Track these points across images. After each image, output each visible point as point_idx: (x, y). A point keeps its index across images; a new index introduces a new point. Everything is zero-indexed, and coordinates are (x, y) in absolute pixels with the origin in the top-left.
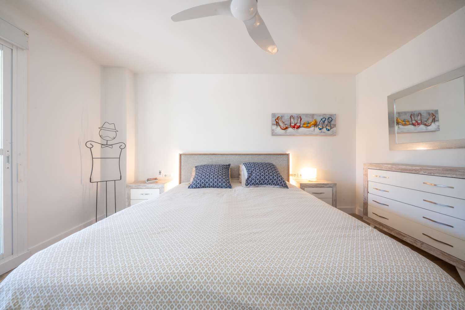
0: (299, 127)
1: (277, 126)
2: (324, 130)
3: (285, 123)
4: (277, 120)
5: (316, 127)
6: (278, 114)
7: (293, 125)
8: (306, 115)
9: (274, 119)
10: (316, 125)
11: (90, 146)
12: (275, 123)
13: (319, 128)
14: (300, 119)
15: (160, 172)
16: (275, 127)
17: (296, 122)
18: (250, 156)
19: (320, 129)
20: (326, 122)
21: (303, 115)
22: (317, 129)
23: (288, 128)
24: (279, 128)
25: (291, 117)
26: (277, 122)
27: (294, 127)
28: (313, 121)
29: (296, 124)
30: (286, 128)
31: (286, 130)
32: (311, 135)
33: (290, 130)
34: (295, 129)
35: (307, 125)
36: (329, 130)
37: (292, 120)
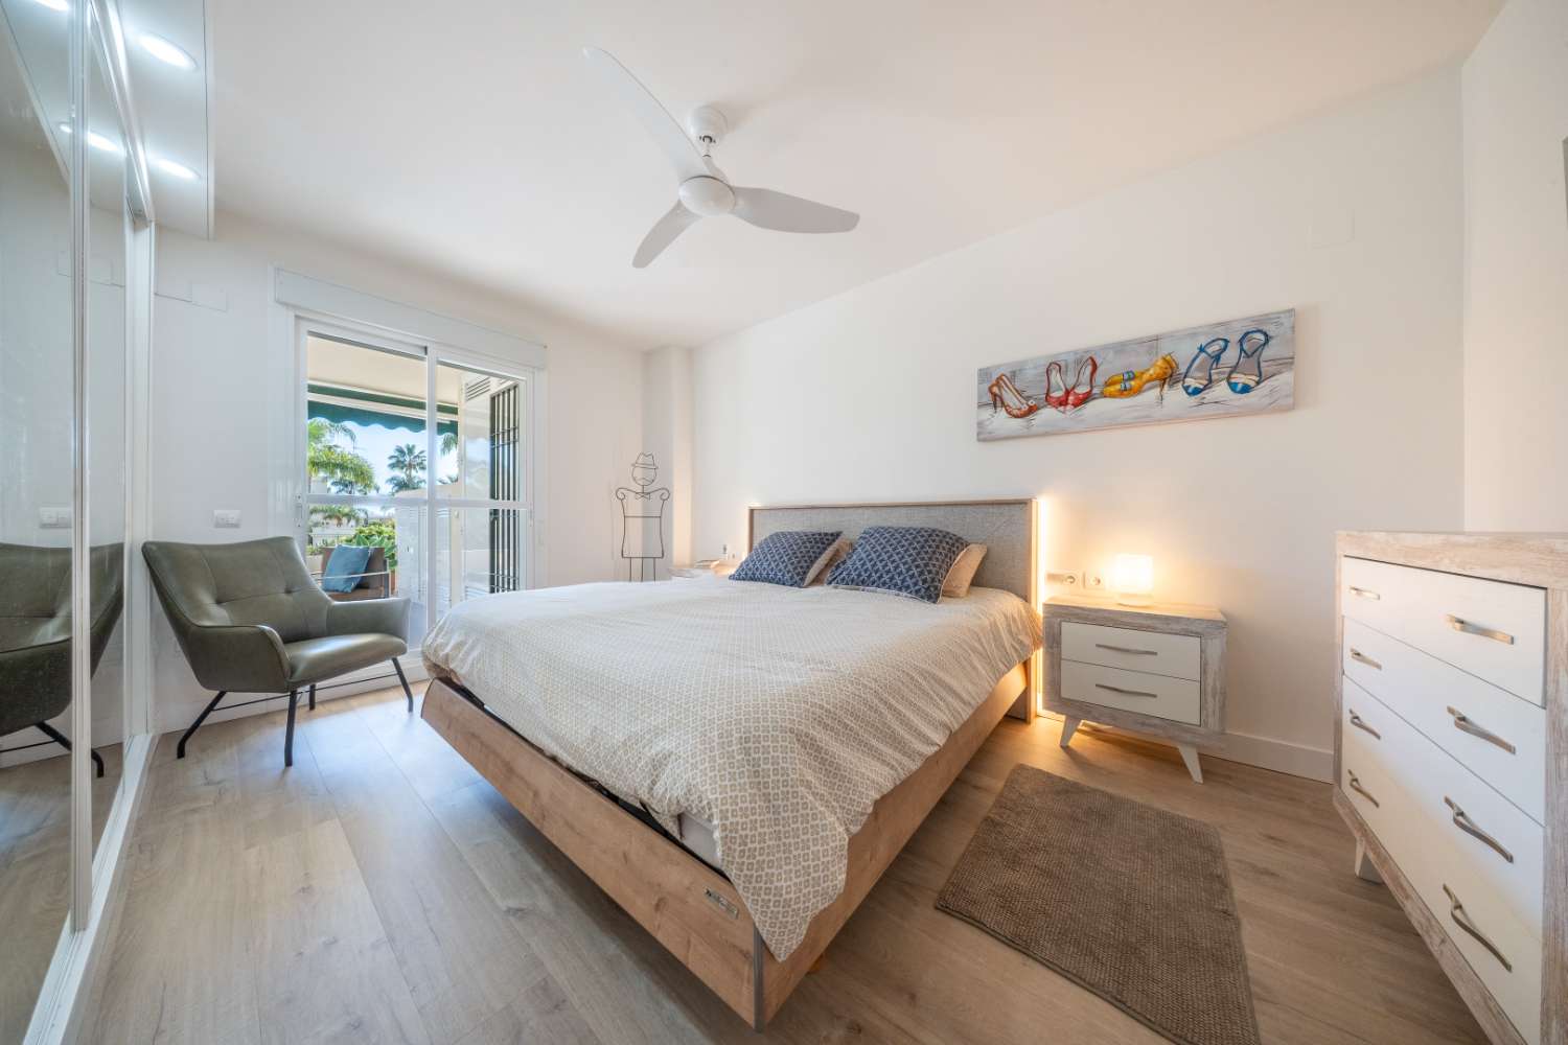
0: (1087, 398)
1: (995, 407)
2: (1221, 390)
3: (1025, 394)
4: (995, 390)
5: (1171, 386)
6: (999, 366)
7: (1059, 394)
8: (1120, 348)
9: (986, 386)
10: (1169, 376)
11: (621, 496)
12: (988, 398)
13: (1186, 389)
14: (1089, 369)
15: (725, 549)
16: (987, 412)
17: (1071, 381)
18: (904, 510)
19: (1197, 391)
20: (1231, 356)
21: (1106, 348)
22: (1176, 396)
23: (1038, 409)
24: (1002, 413)
25: (1053, 366)
26: (995, 395)
27: (1063, 402)
28: (1154, 365)
29: (1074, 388)
30: (1032, 410)
31: (1031, 417)
32: (1145, 420)
33: (1048, 414)
34: (1069, 407)
35: (1127, 385)
36: (1246, 389)
37: (1056, 378)
